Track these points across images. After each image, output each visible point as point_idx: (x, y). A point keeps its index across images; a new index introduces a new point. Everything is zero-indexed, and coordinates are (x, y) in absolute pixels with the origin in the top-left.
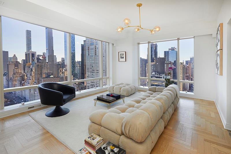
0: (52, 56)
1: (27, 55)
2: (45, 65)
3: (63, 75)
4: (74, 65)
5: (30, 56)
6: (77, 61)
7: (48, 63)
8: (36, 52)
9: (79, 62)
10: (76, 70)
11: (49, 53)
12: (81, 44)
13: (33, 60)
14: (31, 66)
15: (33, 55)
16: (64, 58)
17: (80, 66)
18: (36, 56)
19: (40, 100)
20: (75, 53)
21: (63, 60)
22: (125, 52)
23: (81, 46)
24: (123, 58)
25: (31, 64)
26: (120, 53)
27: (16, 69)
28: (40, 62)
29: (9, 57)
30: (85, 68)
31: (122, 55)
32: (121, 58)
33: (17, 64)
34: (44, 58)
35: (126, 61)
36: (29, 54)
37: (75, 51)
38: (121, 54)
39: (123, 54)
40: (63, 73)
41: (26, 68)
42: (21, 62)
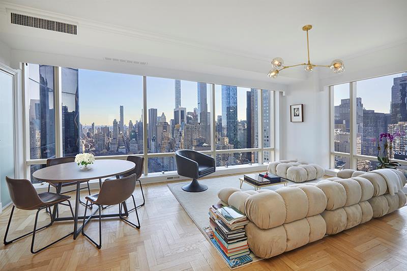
0: (204, 114)
1: (176, 113)
2: (197, 128)
3: (220, 142)
4: (235, 126)
5: (180, 114)
6: (240, 121)
7: (199, 124)
8: (185, 108)
9: (243, 122)
10: (238, 136)
11: (201, 109)
12: (247, 92)
13: (182, 121)
14: (181, 128)
15: (182, 112)
16: (221, 116)
17: (244, 130)
18: (186, 114)
19: (177, 171)
20: (237, 106)
21: (220, 119)
22: (302, 105)
23: (247, 95)
24: (298, 116)
25: (180, 126)
26: (293, 107)
27: (164, 133)
28: (190, 123)
29: (158, 116)
30: (254, 132)
31: (296, 111)
32: (295, 116)
33: (165, 125)
34: (195, 116)
35: (303, 121)
36: (178, 111)
37: (237, 104)
38: (294, 109)
39: (298, 108)
40: (219, 140)
41: (175, 132)
42: (169, 124)
